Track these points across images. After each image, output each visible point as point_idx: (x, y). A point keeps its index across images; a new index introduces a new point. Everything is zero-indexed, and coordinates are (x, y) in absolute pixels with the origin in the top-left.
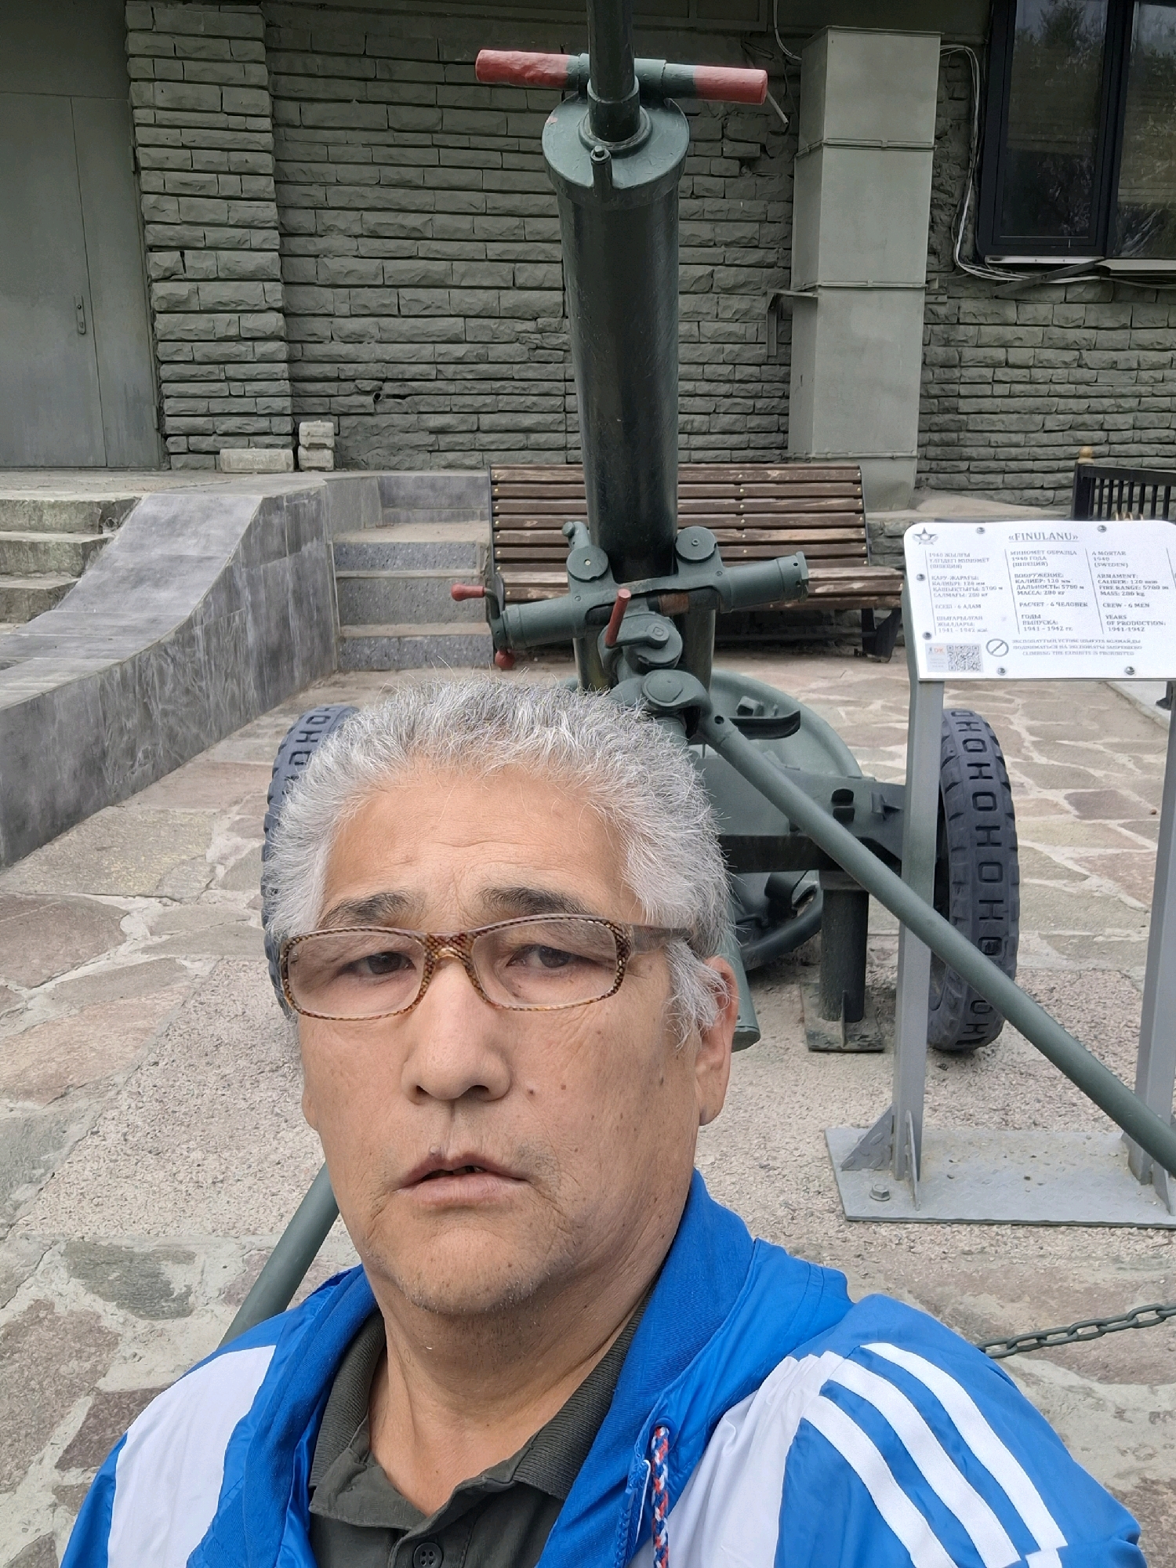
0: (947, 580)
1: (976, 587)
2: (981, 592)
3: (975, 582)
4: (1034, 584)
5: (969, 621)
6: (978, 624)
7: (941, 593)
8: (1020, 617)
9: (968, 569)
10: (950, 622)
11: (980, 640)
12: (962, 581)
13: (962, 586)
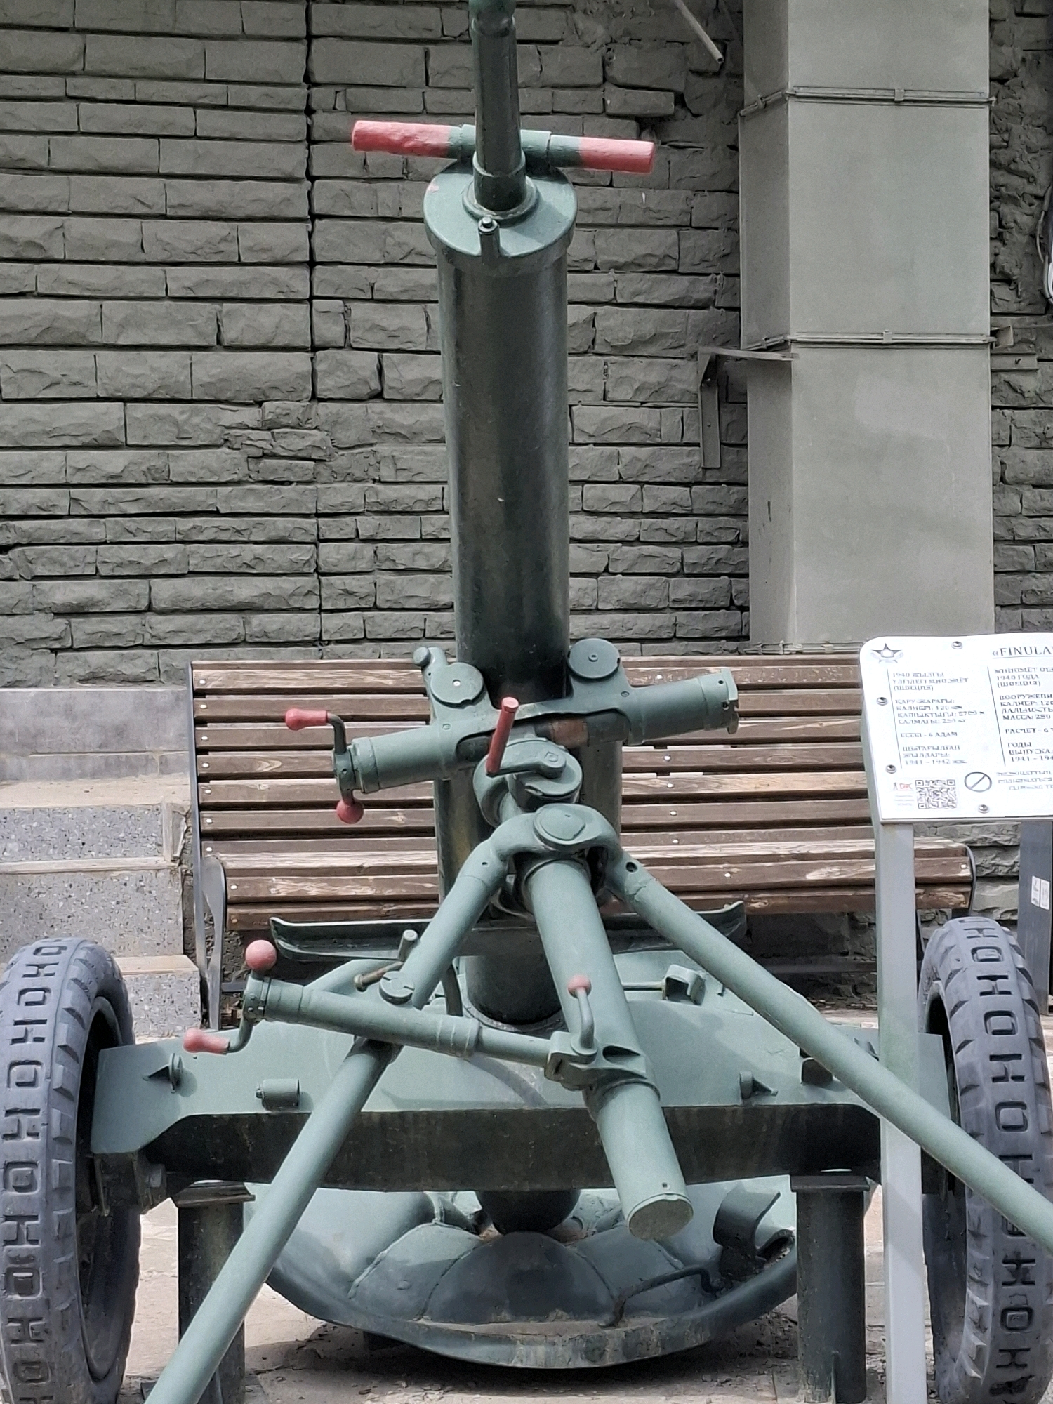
0: (915, 705)
1: (951, 712)
2: (957, 717)
3: (950, 705)
4: (1023, 707)
5: (944, 752)
6: (953, 754)
7: (908, 719)
8: (1005, 746)
9: (940, 691)
10: (919, 752)
11: (957, 773)
12: (933, 705)
13: (935, 710)
